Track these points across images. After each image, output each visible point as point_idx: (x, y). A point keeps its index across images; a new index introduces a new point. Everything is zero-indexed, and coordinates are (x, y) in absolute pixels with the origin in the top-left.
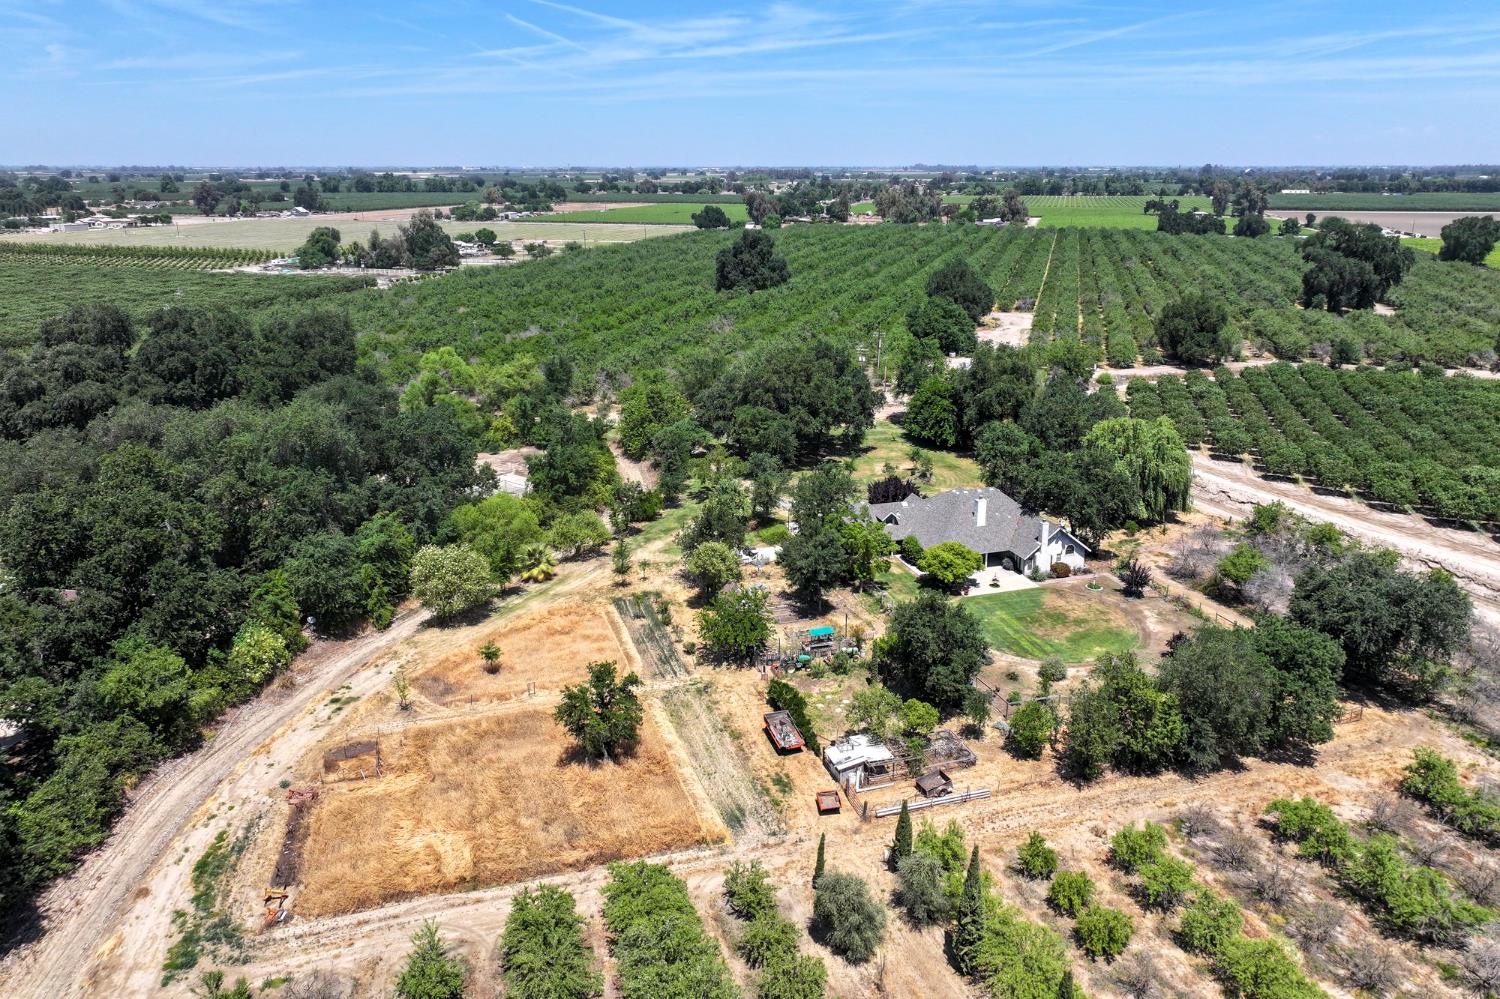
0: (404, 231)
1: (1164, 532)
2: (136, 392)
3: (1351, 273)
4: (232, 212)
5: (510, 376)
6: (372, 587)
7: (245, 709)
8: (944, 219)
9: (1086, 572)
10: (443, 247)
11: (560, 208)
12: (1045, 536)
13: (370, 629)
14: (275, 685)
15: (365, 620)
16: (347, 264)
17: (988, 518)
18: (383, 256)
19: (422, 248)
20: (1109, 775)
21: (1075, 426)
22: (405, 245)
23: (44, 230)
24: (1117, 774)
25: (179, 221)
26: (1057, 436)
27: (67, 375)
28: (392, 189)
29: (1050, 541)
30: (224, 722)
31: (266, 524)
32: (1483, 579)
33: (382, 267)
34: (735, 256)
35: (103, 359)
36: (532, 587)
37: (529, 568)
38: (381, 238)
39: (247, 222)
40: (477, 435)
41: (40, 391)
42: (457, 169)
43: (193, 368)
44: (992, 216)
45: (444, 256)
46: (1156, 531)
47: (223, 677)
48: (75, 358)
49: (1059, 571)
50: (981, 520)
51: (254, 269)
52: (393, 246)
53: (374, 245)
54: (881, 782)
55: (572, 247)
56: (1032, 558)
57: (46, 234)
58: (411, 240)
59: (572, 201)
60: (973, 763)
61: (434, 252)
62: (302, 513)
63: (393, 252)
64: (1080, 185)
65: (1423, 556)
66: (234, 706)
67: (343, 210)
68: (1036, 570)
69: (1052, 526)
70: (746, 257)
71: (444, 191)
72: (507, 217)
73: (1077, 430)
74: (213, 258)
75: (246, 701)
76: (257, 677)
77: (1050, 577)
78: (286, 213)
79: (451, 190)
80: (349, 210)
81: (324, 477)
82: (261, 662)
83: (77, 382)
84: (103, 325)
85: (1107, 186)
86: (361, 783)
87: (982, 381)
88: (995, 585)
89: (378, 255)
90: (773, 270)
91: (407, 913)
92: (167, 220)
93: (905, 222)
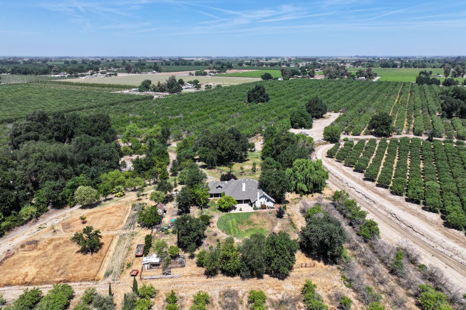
0: (167, 81)
1: (313, 196)
2: (45, 134)
3: (456, 104)
4: (135, 72)
5: (151, 133)
6: (69, 196)
7: (21, 227)
8: (346, 77)
9: (272, 208)
10: (177, 86)
11: (229, 71)
12: (258, 197)
13: (68, 207)
14: (31, 222)
15: (67, 204)
16: (151, 91)
17: (246, 189)
18: (160, 88)
19: (171, 87)
20: (220, 275)
21: (291, 160)
22: (167, 85)
23: (84, 78)
24: (222, 275)
25: (120, 75)
26: (286, 163)
27: (27, 130)
28: (185, 65)
29: (260, 198)
30: (13, 230)
31: (43, 177)
32: (405, 222)
33: (160, 92)
34: (252, 93)
35: (38, 126)
36: (116, 198)
37: (116, 193)
38: (161, 83)
39: (136, 76)
40: (137, 150)
41: (20, 133)
42: (211, 57)
43: (60, 128)
44: (361, 76)
45: (177, 89)
46: (310, 195)
47: (15, 218)
48: (29, 125)
49: (263, 207)
50: (244, 189)
51: (126, 92)
52: (163, 86)
53: (159, 85)
54: (155, 268)
55: (219, 86)
56: (255, 202)
57: (84, 79)
58: (168, 84)
59: (234, 69)
60: (184, 266)
61: (174, 88)
62: (51, 175)
63: (163, 88)
64: (404, 64)
65: (392, 212)
66: (18, 226)
67: (166, 72)
68: (255, 206)
69: (260, 194)
70: (256, 93)
71: (199, 65)
72: (210, 75)
73: (292, 162)
74: (119, 87)
75: (22, 225)
76: (25, 219)
77: (260, 209)
78: (150, 72)
79: (201, 65)
80: (168, 72)
81: (60, 165)
82: (27, 215)
83: (29, 132)
84: (39, 116)
85: (414, 65)
86: (26, 252)
87: (278, 142)
88: (241, 210)
89: (159, 88)
90: (264, 97)
91: (8, 290)
92: (116, 75)
93: (332, 78)
